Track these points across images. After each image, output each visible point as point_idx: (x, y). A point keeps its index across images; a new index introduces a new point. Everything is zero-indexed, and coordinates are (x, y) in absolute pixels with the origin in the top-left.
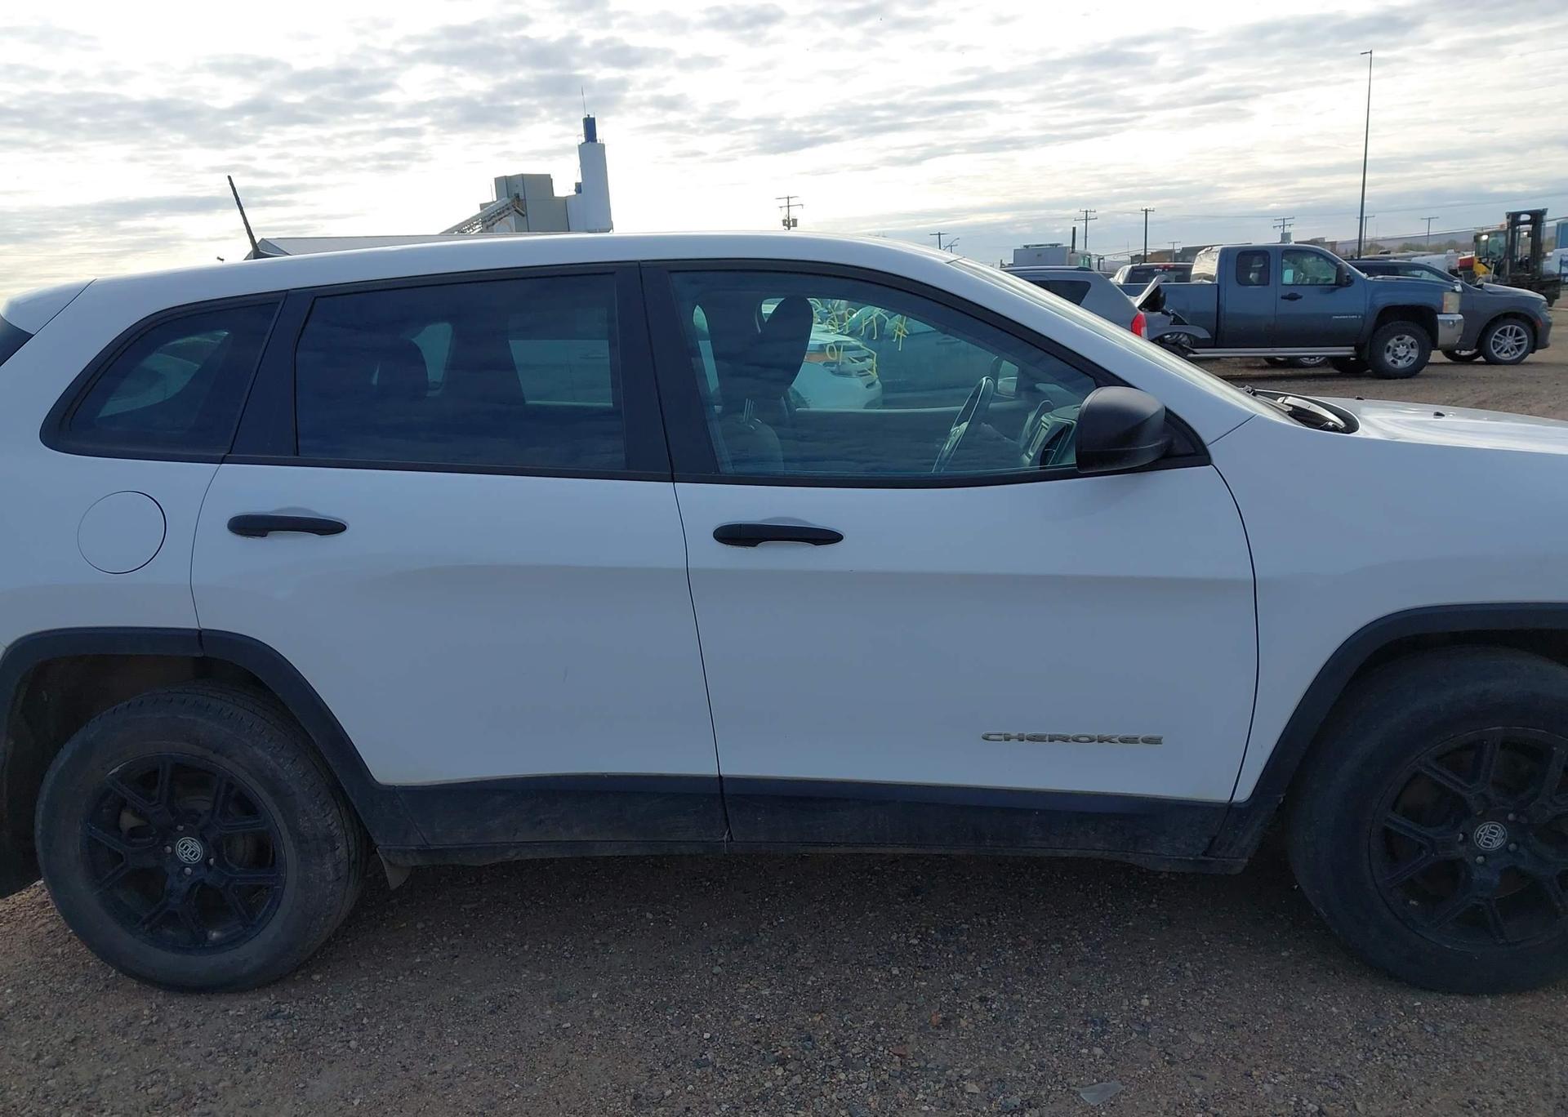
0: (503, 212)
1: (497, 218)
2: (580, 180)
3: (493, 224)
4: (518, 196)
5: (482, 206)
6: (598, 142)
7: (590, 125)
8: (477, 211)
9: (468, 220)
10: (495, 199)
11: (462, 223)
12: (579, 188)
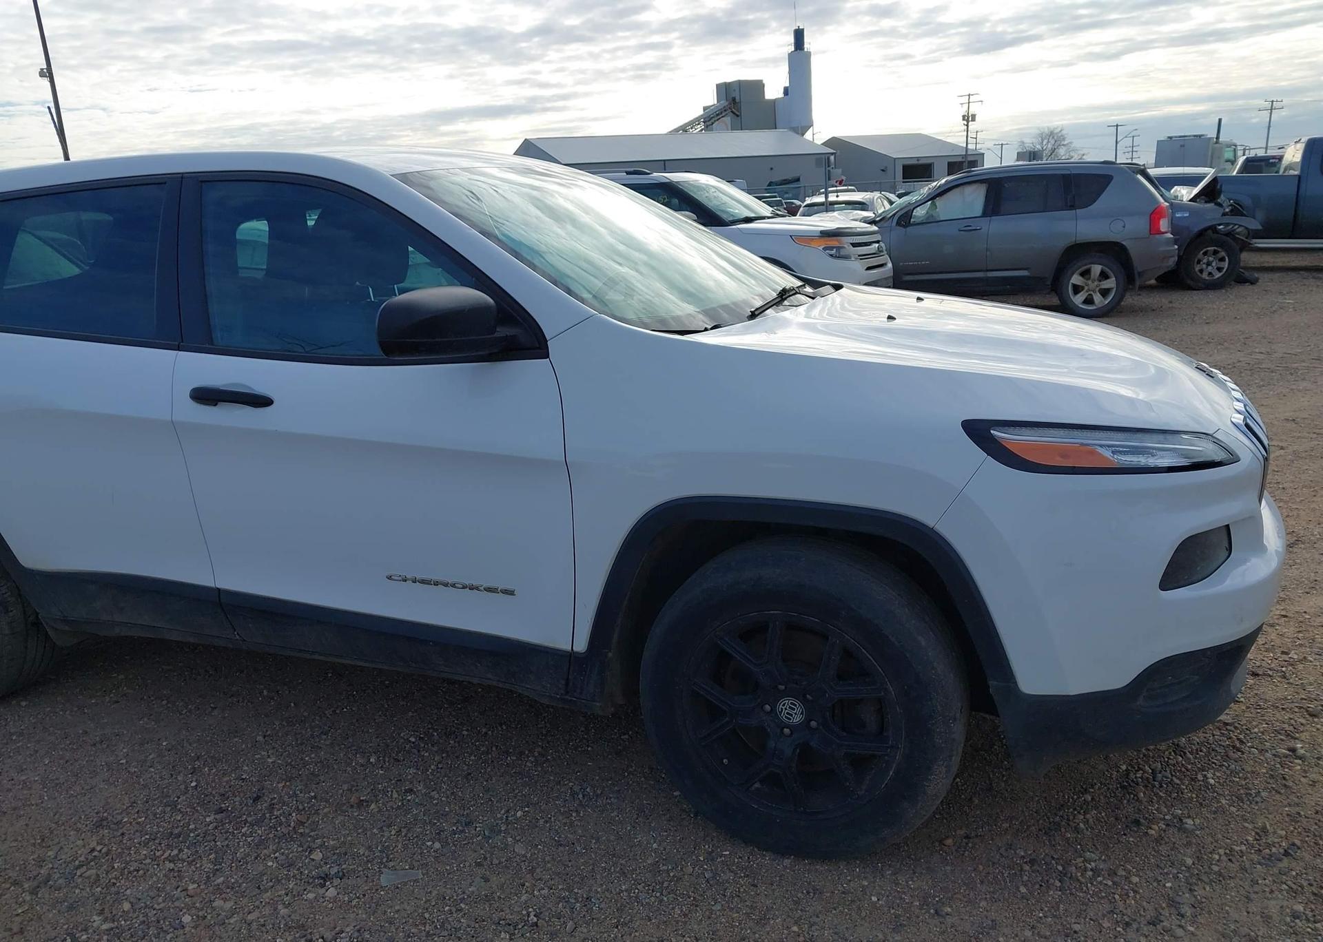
0: (721, 113)
1: (716, 119)
2: (787, 85)
3: (713, 124)
4: (734, 99)
5: (705, 109)
6: (806, 50)
7: (799, 35)
8: (701, 112)
9: (691, 121)
10: (716, 102)
11: (686, 124)
12: (786, 91)
